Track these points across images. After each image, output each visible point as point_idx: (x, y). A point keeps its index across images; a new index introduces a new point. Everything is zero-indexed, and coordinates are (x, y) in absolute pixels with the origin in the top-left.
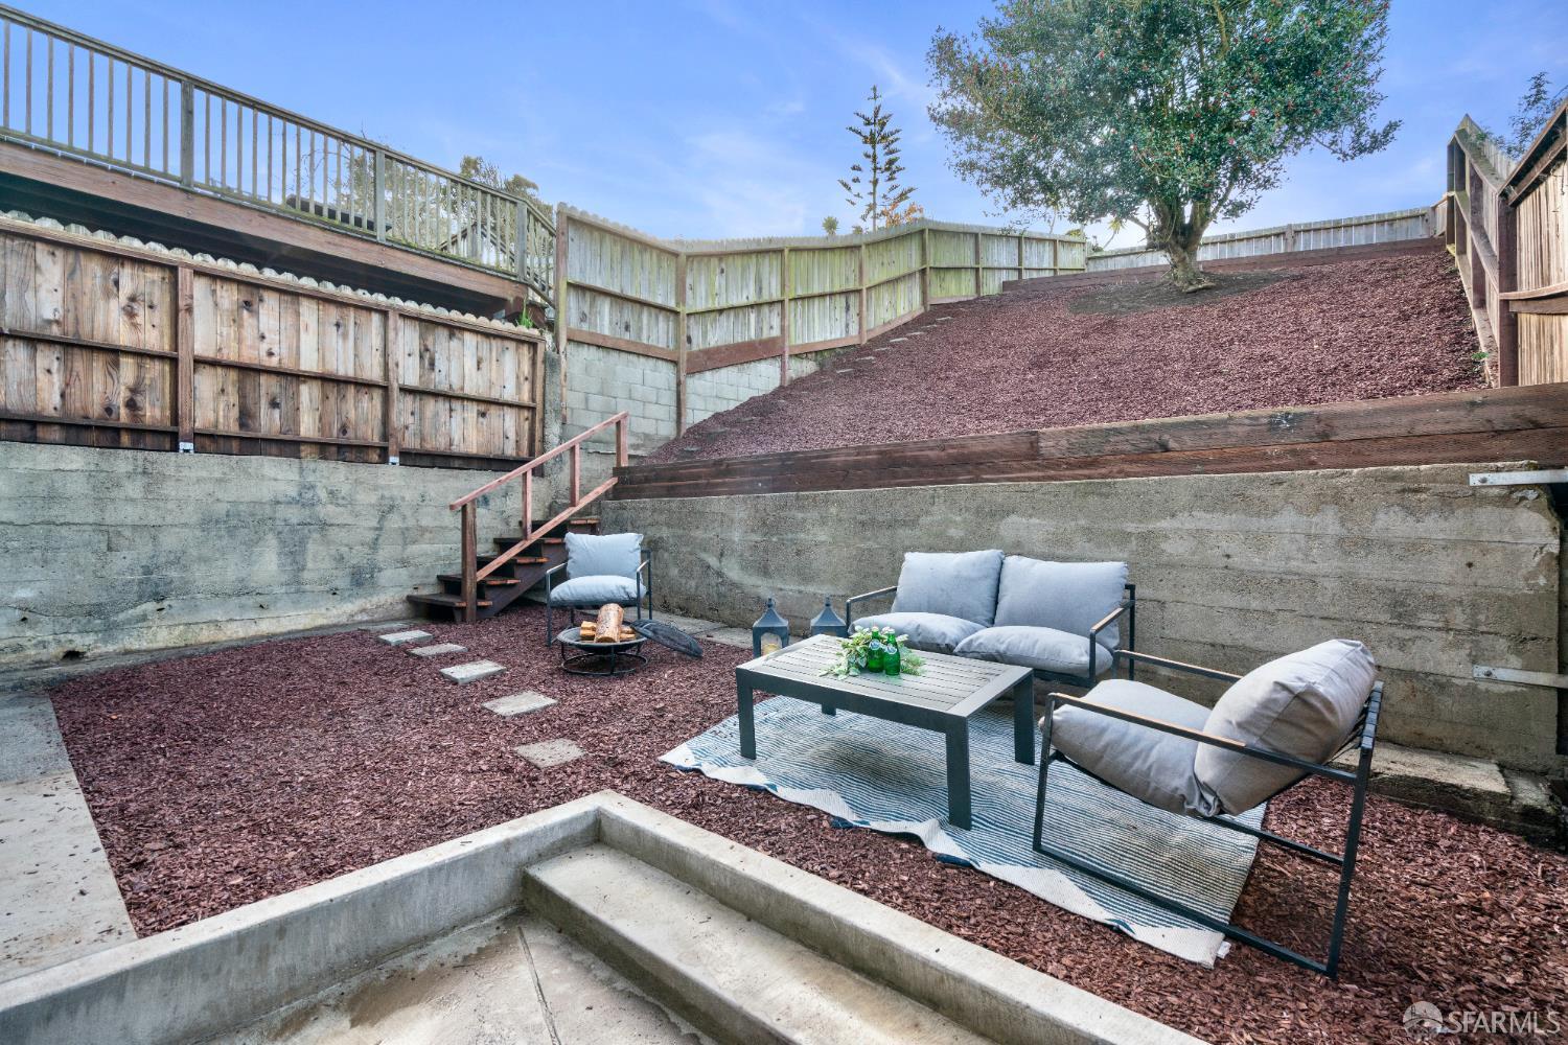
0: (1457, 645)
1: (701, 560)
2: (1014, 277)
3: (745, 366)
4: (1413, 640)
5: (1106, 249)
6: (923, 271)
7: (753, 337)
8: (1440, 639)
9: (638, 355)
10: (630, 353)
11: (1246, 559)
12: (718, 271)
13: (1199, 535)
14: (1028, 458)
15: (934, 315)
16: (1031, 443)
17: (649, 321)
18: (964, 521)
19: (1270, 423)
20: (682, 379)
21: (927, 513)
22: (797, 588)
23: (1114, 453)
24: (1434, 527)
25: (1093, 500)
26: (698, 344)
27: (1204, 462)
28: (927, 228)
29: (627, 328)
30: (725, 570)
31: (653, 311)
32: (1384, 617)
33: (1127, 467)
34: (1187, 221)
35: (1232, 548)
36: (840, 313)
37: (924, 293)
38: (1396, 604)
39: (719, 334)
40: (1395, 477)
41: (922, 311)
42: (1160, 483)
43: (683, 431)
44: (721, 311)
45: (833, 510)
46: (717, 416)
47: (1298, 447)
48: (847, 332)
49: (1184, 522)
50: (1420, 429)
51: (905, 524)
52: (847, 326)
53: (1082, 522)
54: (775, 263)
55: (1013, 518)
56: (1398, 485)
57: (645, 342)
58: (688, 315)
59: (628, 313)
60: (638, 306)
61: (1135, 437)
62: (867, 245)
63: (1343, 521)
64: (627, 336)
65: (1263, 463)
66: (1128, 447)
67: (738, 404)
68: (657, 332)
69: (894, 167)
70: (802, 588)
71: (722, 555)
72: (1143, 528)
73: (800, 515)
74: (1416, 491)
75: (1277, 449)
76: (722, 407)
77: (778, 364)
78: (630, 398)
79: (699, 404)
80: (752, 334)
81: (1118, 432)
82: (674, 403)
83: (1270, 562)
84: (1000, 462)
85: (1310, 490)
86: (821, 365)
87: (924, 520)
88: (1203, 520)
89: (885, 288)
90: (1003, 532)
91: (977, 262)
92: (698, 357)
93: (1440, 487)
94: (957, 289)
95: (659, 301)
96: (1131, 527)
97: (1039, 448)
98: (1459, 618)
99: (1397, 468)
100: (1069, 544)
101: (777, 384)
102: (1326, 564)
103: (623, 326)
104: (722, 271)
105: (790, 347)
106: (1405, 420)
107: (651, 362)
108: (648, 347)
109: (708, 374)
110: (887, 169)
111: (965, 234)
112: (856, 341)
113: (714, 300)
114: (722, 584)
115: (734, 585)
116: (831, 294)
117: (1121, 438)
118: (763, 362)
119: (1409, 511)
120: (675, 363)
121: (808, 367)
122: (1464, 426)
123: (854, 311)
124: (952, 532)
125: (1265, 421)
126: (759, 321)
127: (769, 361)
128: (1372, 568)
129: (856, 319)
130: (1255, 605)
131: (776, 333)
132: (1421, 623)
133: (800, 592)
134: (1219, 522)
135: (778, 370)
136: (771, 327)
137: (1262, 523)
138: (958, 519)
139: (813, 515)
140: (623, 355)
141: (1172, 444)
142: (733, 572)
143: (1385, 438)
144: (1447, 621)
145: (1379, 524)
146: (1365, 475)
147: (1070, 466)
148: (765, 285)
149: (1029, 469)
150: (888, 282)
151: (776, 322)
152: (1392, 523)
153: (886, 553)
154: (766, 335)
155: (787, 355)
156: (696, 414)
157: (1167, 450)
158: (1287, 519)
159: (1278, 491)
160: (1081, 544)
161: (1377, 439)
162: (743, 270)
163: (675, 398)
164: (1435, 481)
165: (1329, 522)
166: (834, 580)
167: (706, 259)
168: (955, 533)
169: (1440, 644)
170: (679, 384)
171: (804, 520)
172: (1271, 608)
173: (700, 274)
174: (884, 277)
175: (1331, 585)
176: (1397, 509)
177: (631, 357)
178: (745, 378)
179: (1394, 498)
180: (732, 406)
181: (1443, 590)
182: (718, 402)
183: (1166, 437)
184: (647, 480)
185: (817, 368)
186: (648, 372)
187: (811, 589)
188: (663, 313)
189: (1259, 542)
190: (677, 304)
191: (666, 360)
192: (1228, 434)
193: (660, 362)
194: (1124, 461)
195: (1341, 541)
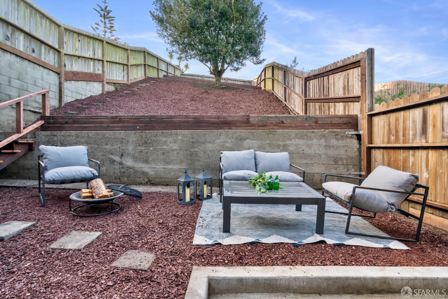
0: (344, 168)
1: (109, 158)
2: (166, 74)
3: (89, 82)
4: (338, 167)
5: (184, 73)
6: (145, 65)
7: (92, 72)
8: (342, 167)
9: (40, 65)
10: (35, 63)
11: (307, 151)
12: (77, 40)
13: (296, 145)
14: (246, 123)
15: (147, 80)
16: (247, 119)
17: (45, 52)
18: (232, 141)
19: (306, 118)
20: (62, 81)
21: (219, 139)
22: (162, 167)
23: (271, 123)
24: (341, 143)
25: (271, 136)
26: (68, 68)
27: (292, 127)
28: (146, 51)
29: (33, 51)
30: (124, 162)
31: (47, 48)
32: (333, 163)
33: (274, 127)
34: (219, 70)
35: (304, 148)
36: (121, 71)
37: (145, 72)
38: (335, 160)
39: (77, 67)
40: (334, 132)
41: (145, 78)
42: (288, 131)
43: (63, 104)
44: (79, 57)
45: (180, 137)
46: (77, 100)
47: (312, 124)
48: (124, 79)
49: (294, 142)
50: (333, 122)
51: (210, 142)
52: (124, 77)
53: (268, 142)
54: (100, 45)
55: (247, 141)
56: (335, 134)
57: (43, 60)
58: (65, 54)
59: (34, 45)
60: (39, 42)
61: (276, 119)
62: (131, 50)
63: (325, 142)
64: (34, 55)
65: (304, 127)
66: (274, 122)
67: (86, 97)
68: (50, 58)
69: (112, 29)
70: (166, 167)
71: (122, 155)
72: (284, 143)
73: (164, 139)
74: (337, 135)
75: (307, 124)
76: (79, 97)
77: (101, 84)
78: (35, 85)
79: (69, 94)
80: (91, 70)
81: (271, 117)
82: (58, 91)
83: (312, 152)
84: (238, 124)
85: (319, 134)
86: (116, 89)
87: (217, 141)
88: (298, 141)
89: (134, 67)
90: (244, 145)
91: (158, 67)
92: (69, 73)
93: (342, 134)
94: (153, 74)
95: (50, 43)
96: (281, 143)
97: (249, 121)
98: (345, 162)
99: (334, 130)
100: (264, 148)
101: (101, 92)
102: (322, 151)
103: (31, 50)
104: (79, 41)
105: (106, 79)
106: (330, 120)
107: (46, 71)
108: (46, 63)
109: (73, 82)
110: (110, 29)
111: (155, 57)
112: (126, 83)
113: (76, 52)
114: (123, 168)
115: (129, 168)
116: (119, 64)
117: (272, 119)
118: (95, 82)
119: (337, 139)
120: (58, 74)
121: (111, 88)
122: (339, 122)
123: (126, 72)
124: (227, 145)
125: (305, 118)
126: (94, 66)
127: (98, 83)
128: (331, 152)
129: (126, 75)
130: (309, 162)
131: (100, 72)
132: (339, 164)
133: (165, 168)
134: (301, 142)
135: (101, 87)
136: (99, 70)
137: (310, 142)
138: (230, 141)
139: (170, 139)
140: (31, 64)
141: (285, 122)
142: (129, 162)
143: (327, 124)
144: (343, 163)
145: (332, 142)
146: (329, 131)
147: (259, 126)
148: (96, 51)
149: (246, 126)
150: (136, 65)
151: (100, 68)
152: (334, 142)
153: (202, 152)
154: (96, 72)
155: (105, 82)
156: (68, 98)
157: (283, 123)
158: (315, 141)
159: (313, 134)
160: (268, 148)
161: (325, 124)
162: (88, 44)
163: (58, 89)
164: (340, 133)
165: (323, 142)
166: (181, 162)
167: (72, 33)
168: (228, 145)
169: (342, 168)
170: (60, 83)
171: (166, 141)
172: (312, 163)
173: (70, 39)
174: (134, 63)
175: (324, 156)
176: (334, 139)
177: (35, 65)
178: (88, 87)
179: (334, 137)
180: (83, 97)
181: (342, 156)
182: (77, 95)
183: (283, 120)
184: (67, 123)
185: (115, 89)
186: (44, 75)
187: (170, 167)
188: (52, 50)
189: (310, 146)
190: (59, 48)
191: (54, 72)
192: (297, 120)
193: (51, 72)
194: (273, 126)
195: (325, 146)
